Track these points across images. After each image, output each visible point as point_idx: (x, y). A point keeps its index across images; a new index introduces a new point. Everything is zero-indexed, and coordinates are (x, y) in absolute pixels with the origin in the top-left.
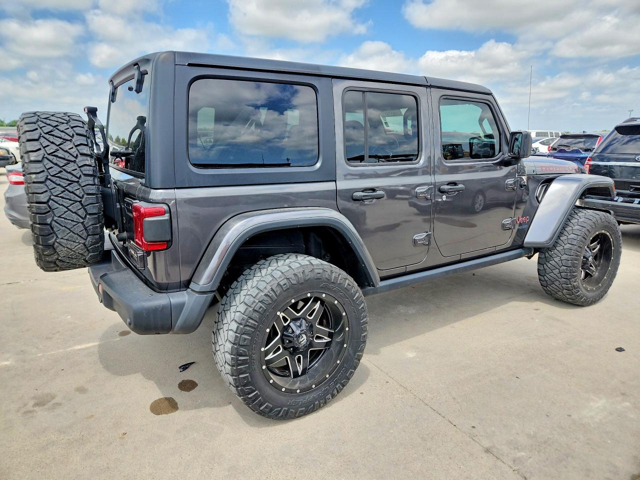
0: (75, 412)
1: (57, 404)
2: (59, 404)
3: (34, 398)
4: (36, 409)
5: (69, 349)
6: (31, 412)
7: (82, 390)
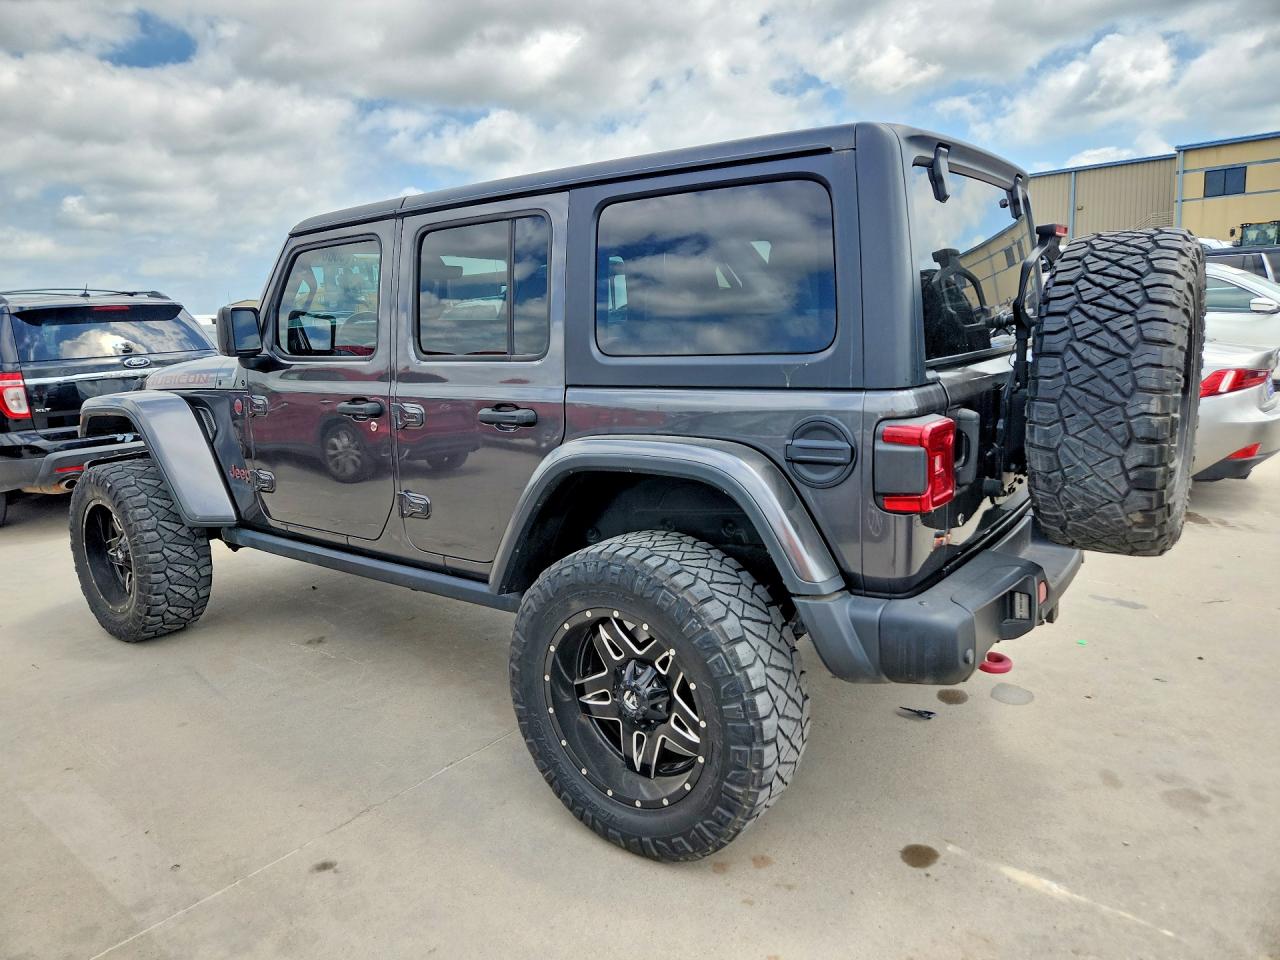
0: (1140, 752)
1: (1163, 780)
2: (1161, 777)
3: (1204, 814)
4: (1204, 792)
5: (1082, 899)
6: (1216, 793)
7: (1110, 780)
